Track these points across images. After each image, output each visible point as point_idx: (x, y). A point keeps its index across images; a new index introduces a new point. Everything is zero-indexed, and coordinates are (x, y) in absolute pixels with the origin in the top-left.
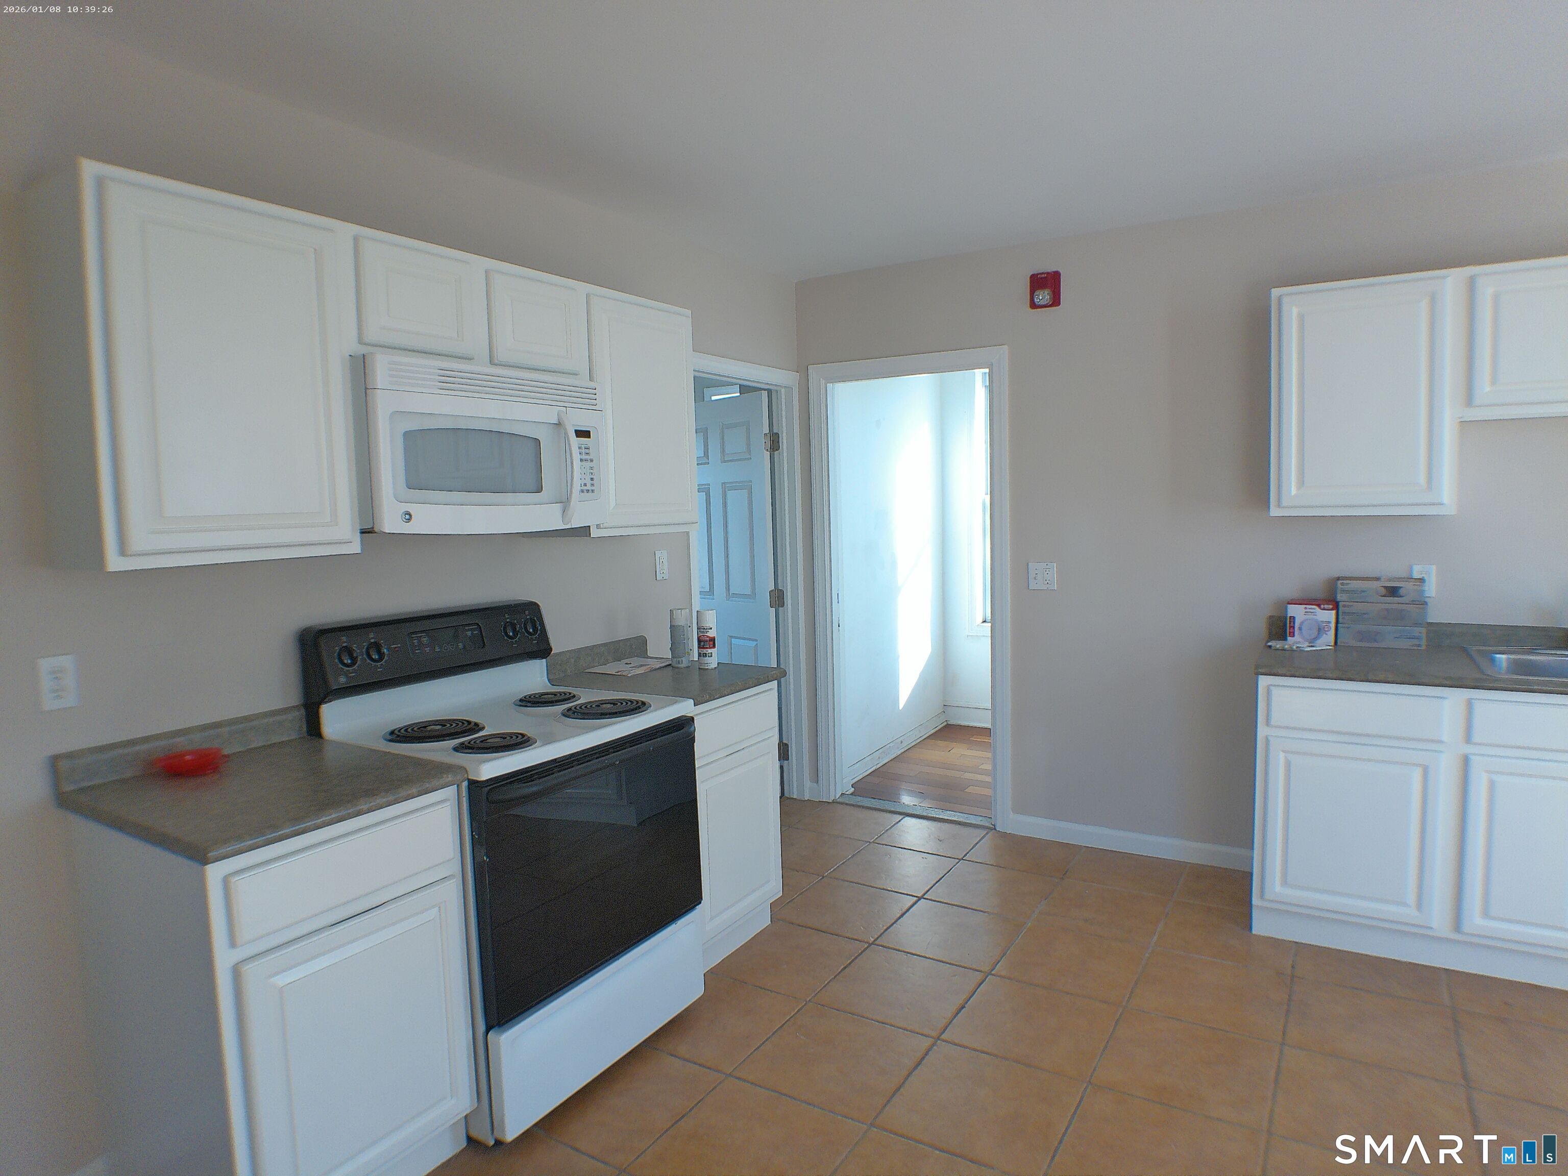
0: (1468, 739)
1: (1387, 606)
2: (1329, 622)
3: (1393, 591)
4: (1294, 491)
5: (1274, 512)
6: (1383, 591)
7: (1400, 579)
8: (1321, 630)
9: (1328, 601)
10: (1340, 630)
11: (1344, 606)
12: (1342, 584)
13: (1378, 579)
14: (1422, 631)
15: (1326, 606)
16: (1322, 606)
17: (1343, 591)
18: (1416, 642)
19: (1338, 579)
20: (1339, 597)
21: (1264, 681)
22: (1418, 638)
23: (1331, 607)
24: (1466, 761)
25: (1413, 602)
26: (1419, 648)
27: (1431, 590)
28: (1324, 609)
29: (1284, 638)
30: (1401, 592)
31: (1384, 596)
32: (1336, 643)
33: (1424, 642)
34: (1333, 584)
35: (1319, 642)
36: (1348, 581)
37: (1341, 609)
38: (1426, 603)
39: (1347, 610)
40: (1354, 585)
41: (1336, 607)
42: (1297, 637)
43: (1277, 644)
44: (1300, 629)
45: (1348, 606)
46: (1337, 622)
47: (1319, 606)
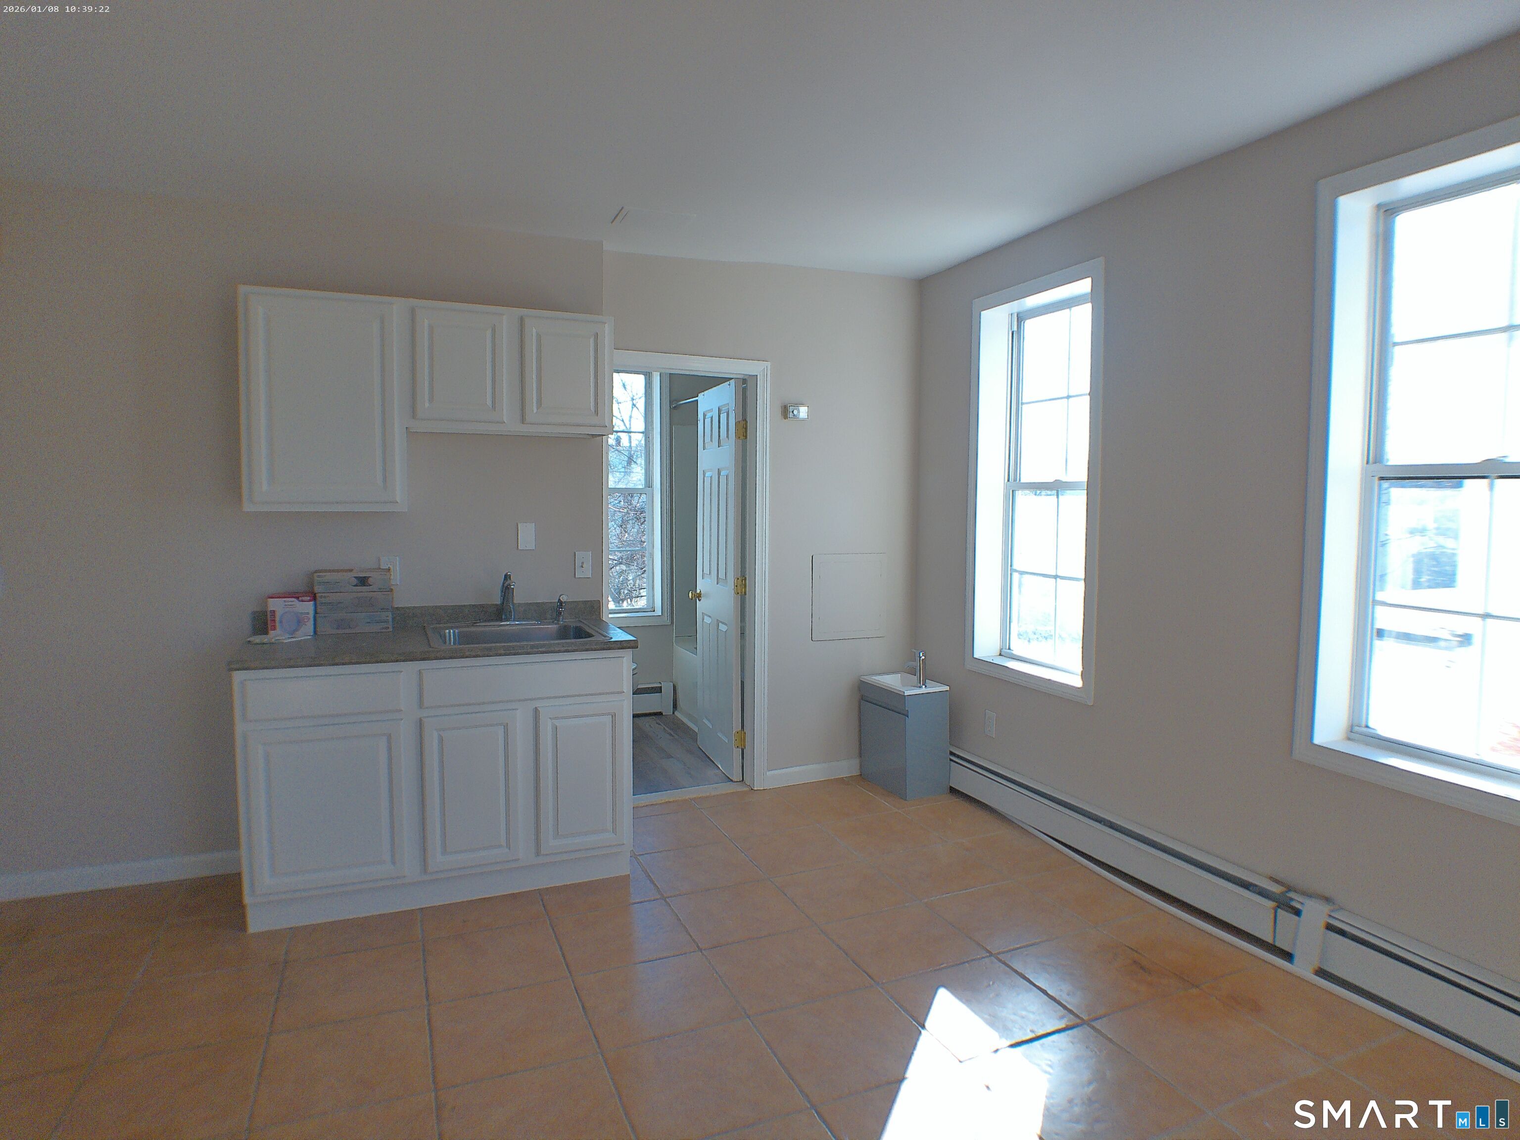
0: (421, 705)
1: (360, 595)
2: (308, 613)
3: (363, 581)
4: (265, 488)
5: (247, 507)
6: (355, 581)
7: (370, 570)
8: (300, 621)
9: (305, 594)
10: (319, 620)
11: (321, 597)
12: (319, 576)
13: (351, 570)
14: (389, 616)
15: (304, 598)
16: (300, 599)
17: (320, 583)
18: (385, 625)
19: (316, 572)
20: (317, 589)
21: (238, 677)
22: (387, 622)
23: (309, 598)
24: (420, 724)
25: (380, 590)
26: (388, 630)
27: (396, 578)
28: (303, 601)
29: (266, 633)
30: (370, 581)
31: (356, 585)
32: (315, 632)
33: (390, 625)
34: (311, 577)
35: (299, 633)
36: (324, 574)
37: (318, 599)
38: (391, 590)
39: (323, 600)
40: (328, 577)
41: (314, 598)
42: (278, 631)
43: (257, 639)
44: (281, 622)
45: (325, 597)
46: (316, 613)
47: (298, 598)
